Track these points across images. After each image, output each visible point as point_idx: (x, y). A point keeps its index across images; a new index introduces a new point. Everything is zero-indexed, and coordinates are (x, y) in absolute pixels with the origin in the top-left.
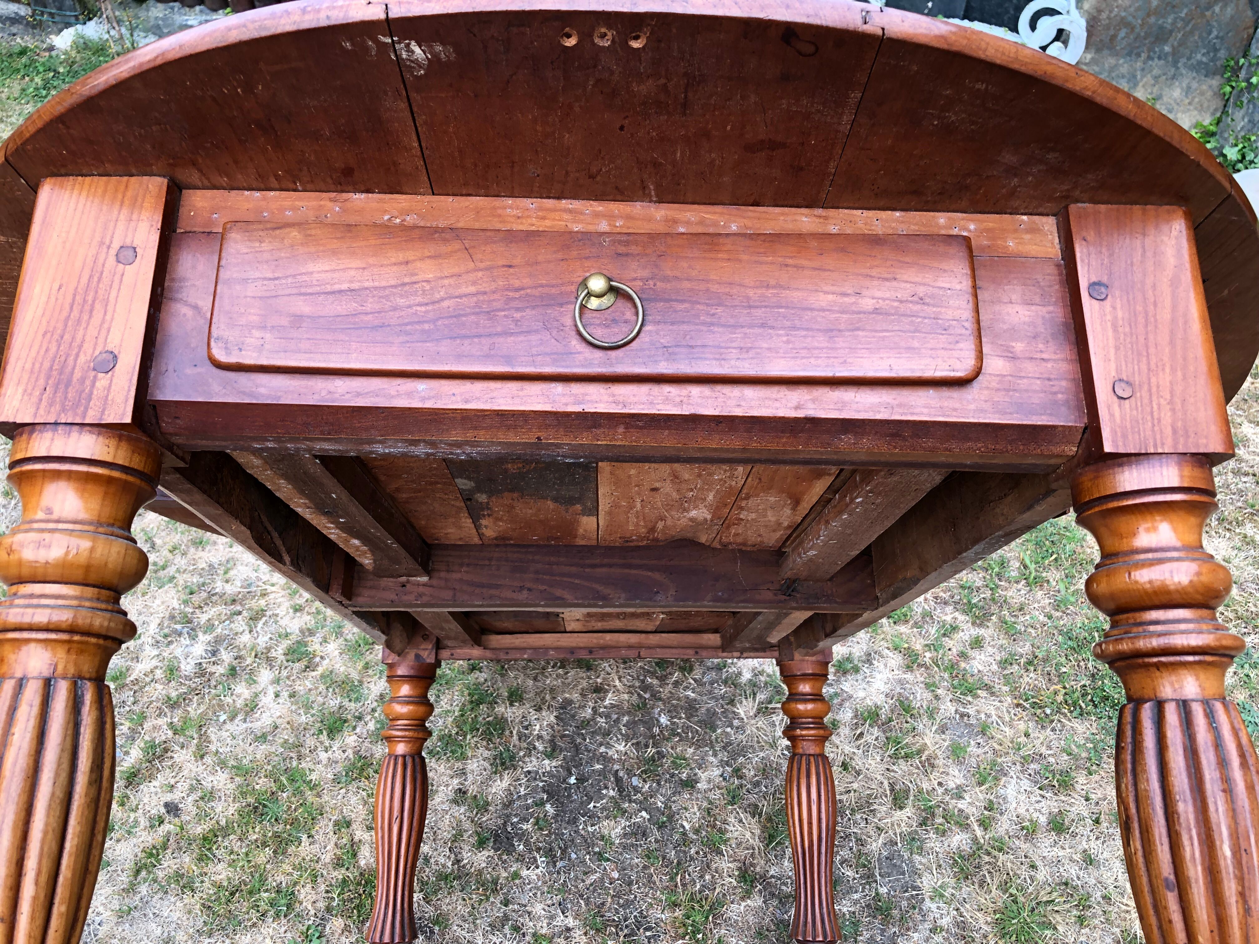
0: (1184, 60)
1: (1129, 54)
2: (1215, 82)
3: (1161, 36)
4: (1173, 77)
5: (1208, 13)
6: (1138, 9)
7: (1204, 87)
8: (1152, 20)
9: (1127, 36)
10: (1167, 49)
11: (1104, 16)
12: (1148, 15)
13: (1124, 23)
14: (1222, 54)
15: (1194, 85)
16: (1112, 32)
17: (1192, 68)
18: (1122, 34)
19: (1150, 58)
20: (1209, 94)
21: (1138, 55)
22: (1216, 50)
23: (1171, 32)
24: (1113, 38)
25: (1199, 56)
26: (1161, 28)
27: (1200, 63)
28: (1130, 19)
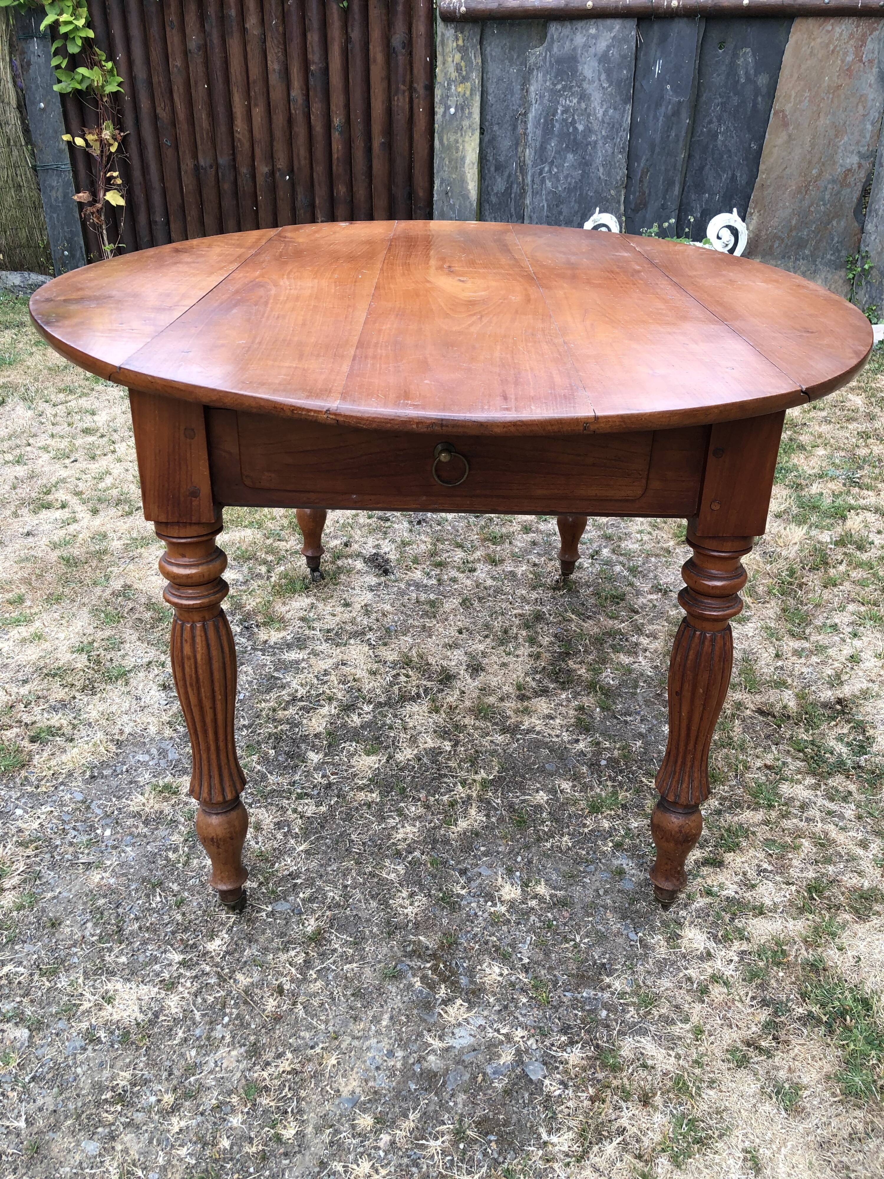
0: (819, 260)
1: (783, 257)
2: (842, 273)
3: (801, 244)
4: (815, 272)
5: (830, 226)
6: (783, 227)
7: (836, 277)
8: (794, 234)
9: (780, 245)
10: (807, 252)
11: (763, 233)
12: (791, 231)
13: (776, 237)
14: (843, 253)
15: (830, 276)
16: (770, 243)
17: (826, 264)
18: (776, 245)
19: (797, 259)
20: (841, 282)
21: (789, 257)
22: (839, 251)
23: (808, 241)
24: (771, 247)
25: (829, 256)
26: (801, 238)
27: (830, 260)
28: (780, 234)
